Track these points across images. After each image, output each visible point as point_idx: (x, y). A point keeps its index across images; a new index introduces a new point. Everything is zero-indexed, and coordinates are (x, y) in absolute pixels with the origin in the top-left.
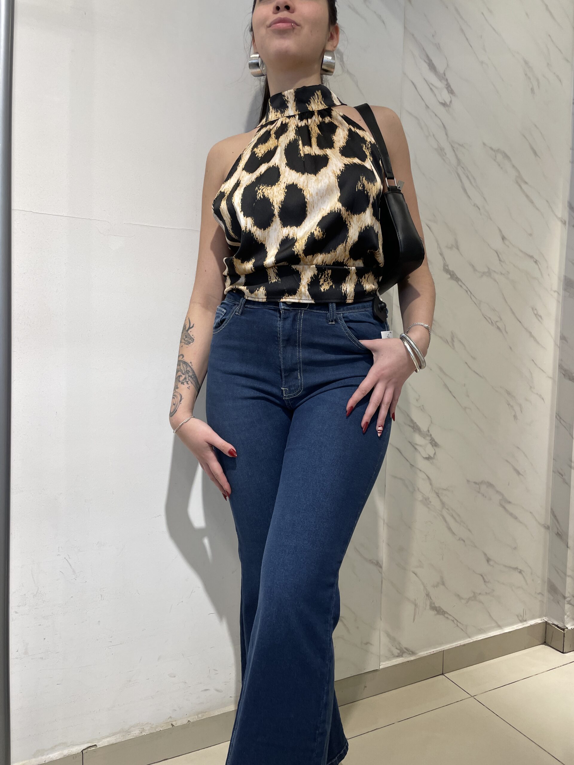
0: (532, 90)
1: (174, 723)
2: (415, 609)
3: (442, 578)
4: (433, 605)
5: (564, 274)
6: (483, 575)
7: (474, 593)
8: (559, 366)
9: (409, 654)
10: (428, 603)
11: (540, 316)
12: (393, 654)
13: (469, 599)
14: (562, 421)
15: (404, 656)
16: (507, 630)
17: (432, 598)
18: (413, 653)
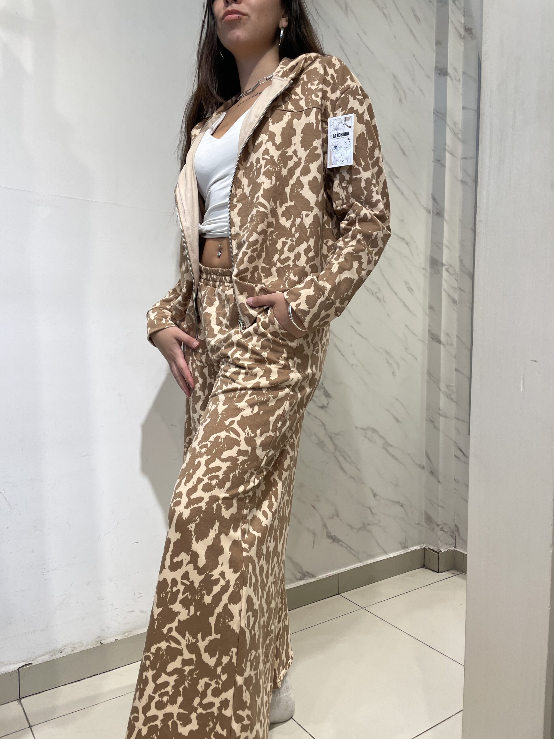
0: (400, 100)
1: (103, 642)
2: (314, 538)
3: (336, 511)
4: (329, 534)
5: (430, 254)
6: (371, 509)
7: (364, 523)
8: (428, 331)
9: (310, 577)
10: (325, 533)
11: (412, 289)
12: (296, 578)
13: (360, 529)
14: (432, 377)
15: (305, 579)
16: (392, 555)
17: (329, 528)
18: (313, 576)
